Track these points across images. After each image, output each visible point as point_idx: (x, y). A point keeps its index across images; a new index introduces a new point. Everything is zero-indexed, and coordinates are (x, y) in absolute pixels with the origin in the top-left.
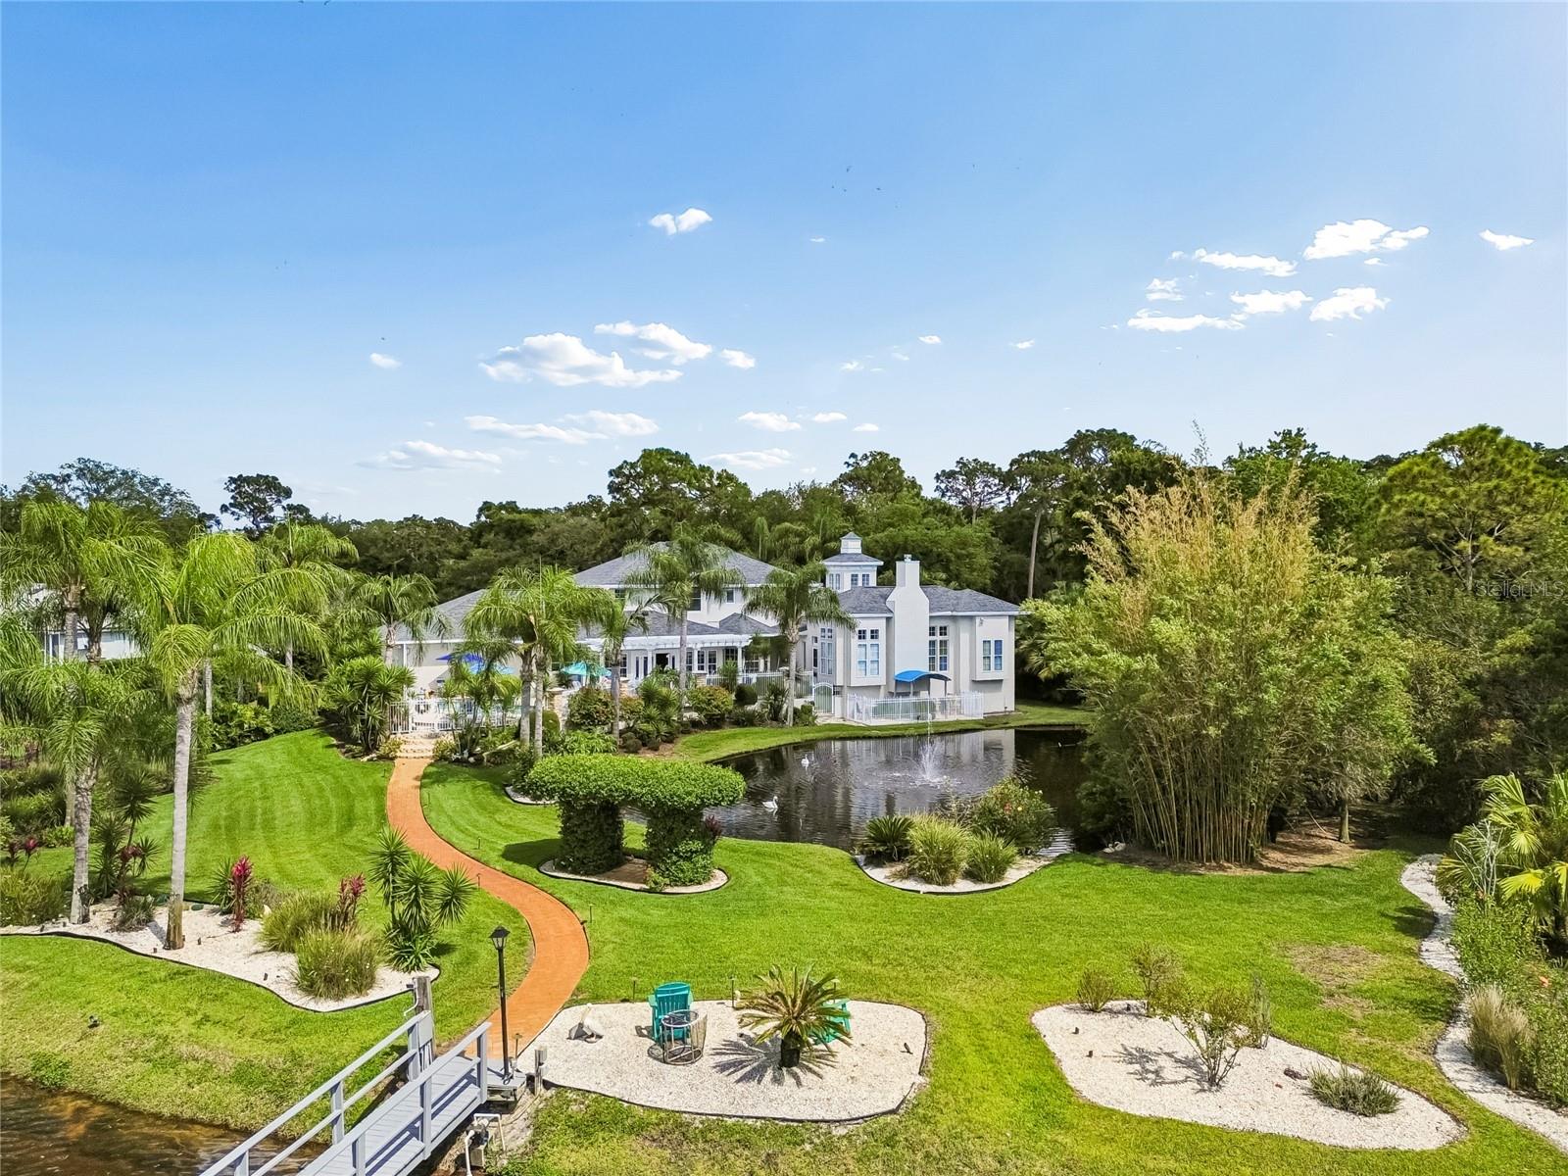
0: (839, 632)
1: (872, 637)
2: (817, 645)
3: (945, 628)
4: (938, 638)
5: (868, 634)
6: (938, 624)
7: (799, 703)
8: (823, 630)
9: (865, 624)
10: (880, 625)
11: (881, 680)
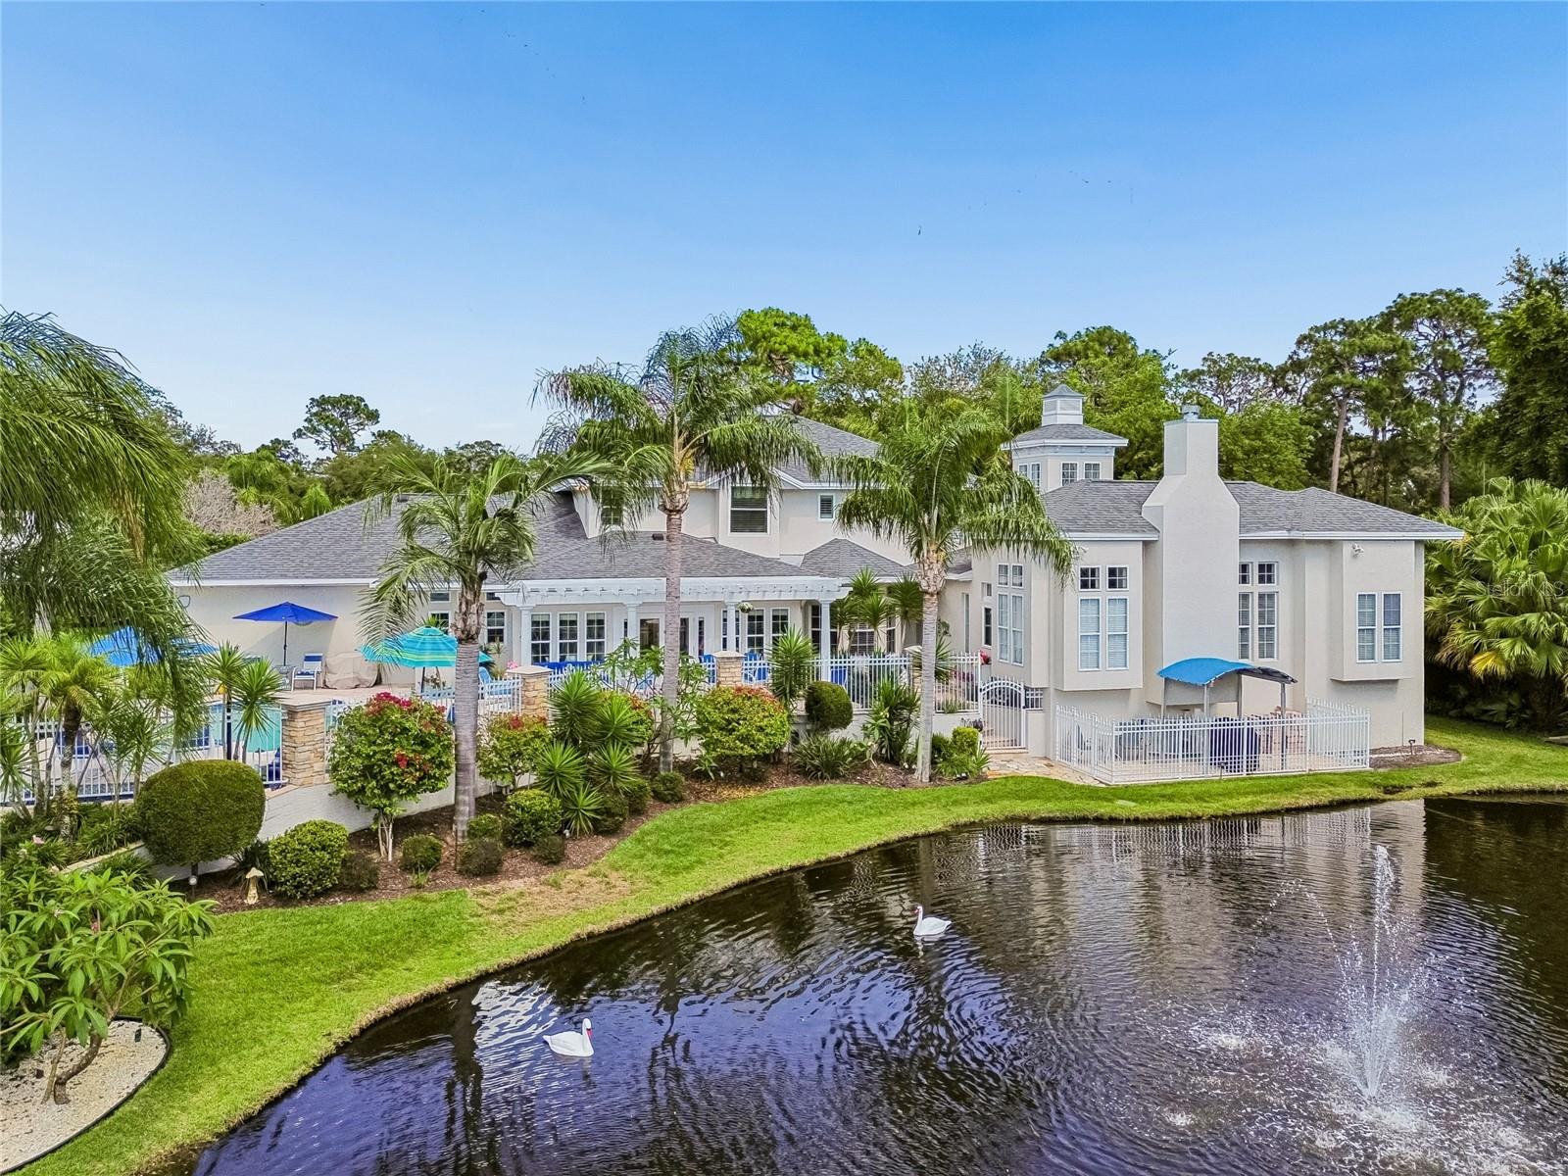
0: (1039, 574)
1: (1112, 584)
2: (991, 602)
3: (1270, 567)
4: (1255, 587)
5: (1103, 578)
6: (1255, 559)
7: (946, 727)
8: (1003, 569)
9: (1097, 556)
10: (1129, 558)
11: (1132, 676)
